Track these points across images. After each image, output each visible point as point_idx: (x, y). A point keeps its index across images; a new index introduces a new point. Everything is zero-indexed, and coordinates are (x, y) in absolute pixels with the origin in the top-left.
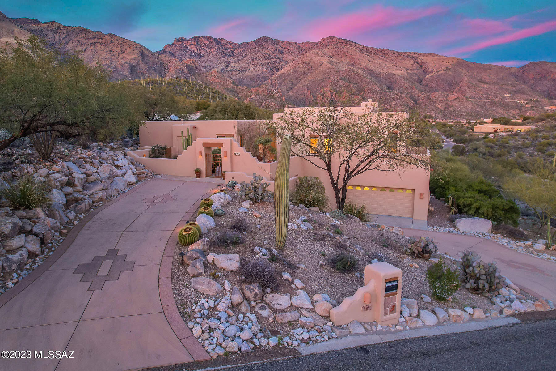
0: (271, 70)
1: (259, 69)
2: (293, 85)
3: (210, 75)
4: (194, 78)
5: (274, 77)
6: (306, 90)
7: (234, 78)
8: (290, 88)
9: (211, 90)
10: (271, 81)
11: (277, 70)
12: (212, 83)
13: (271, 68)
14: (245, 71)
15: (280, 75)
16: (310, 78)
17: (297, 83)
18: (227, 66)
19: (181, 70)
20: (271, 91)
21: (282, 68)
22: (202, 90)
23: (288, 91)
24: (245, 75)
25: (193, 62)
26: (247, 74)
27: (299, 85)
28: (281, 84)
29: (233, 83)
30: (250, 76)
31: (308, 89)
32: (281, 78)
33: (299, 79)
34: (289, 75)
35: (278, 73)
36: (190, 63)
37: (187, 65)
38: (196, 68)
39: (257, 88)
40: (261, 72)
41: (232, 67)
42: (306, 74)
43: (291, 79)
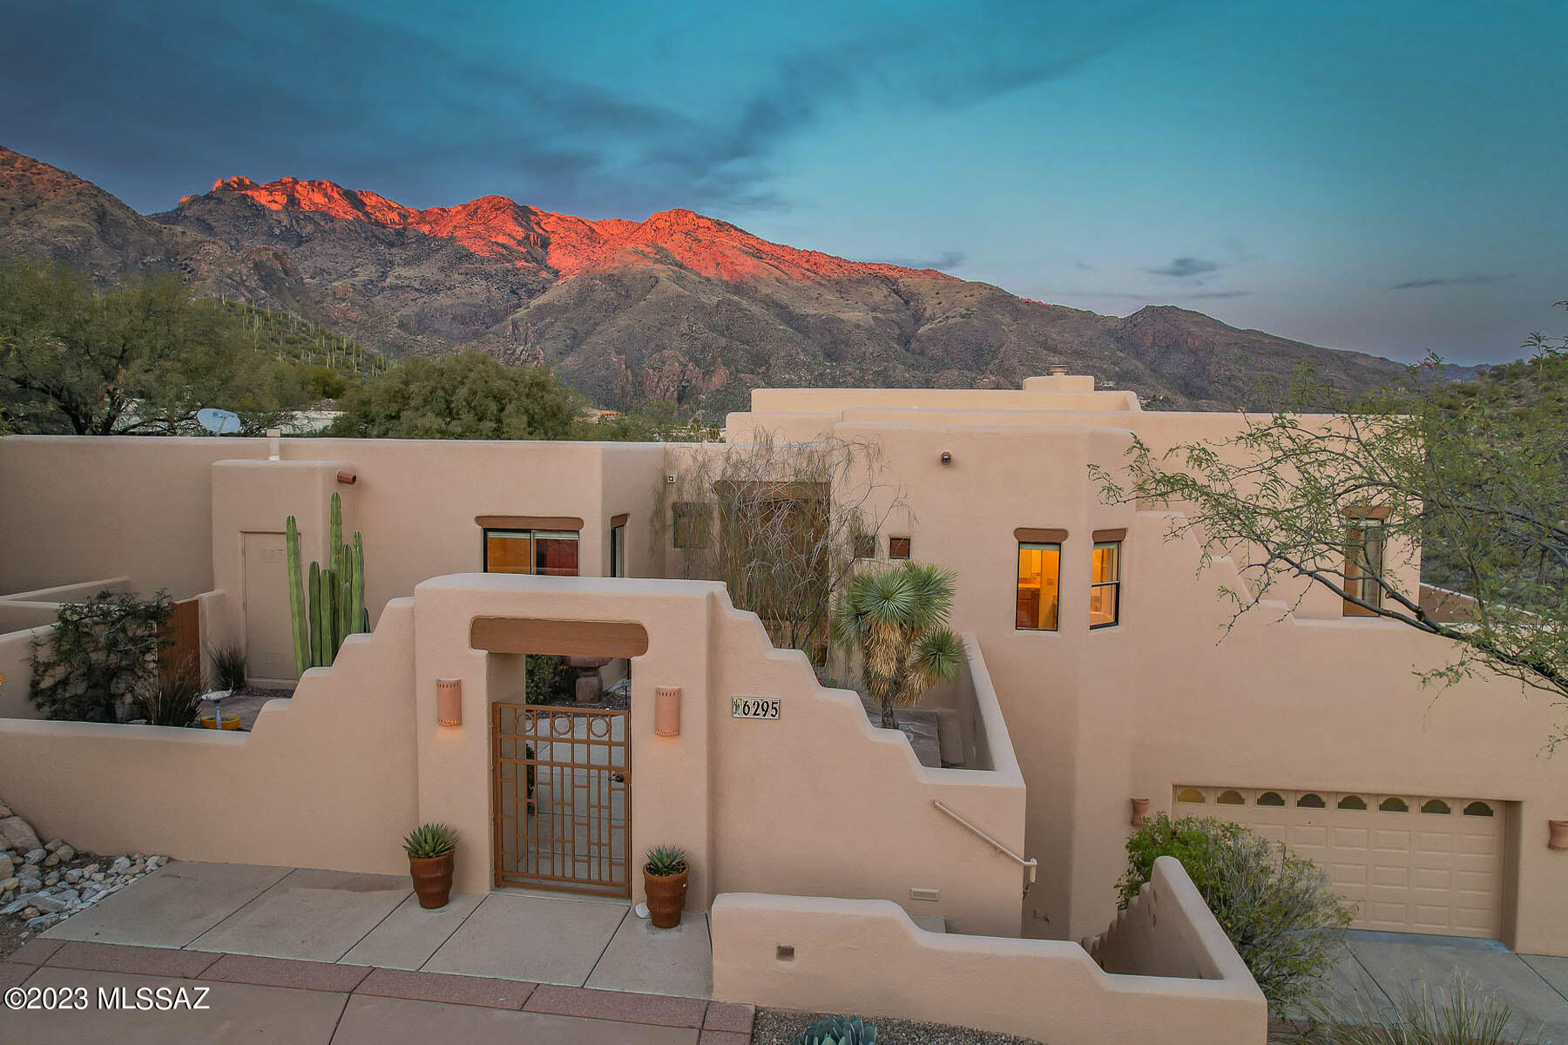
0: (513, 292)
1: (479, 286)
2: (576, 340)
3: (329, 299)
4: (277, 305)
5: (522, 312)
6: (613, 353)
7: (404, 311)
8: (567, 346)
9: (334, 343)
10: (515, 325)
11: (531, 294)
12: (335, 323)
13: (515, 287)
14: (437, 291)
15: (539, 308)
16: (622, 321)
17: (588, 333)
18: (384, 275)
19: (238, 279)
20: (513, 354)
21: (544, 290)
22: (305, 340)
23: (562, 354)
24: (436, 305)
25: (276, 255)
26: (443, 300)
27: (593, 339)
28: (540, 334)
29: (402, 326)
30: (452, 306)
31: (618, 353)
32: (542, 319)
33: (592, 321)
34: (565, 309)
35: (535, 303)
36: (266, 257)
37: (256, 264)
38: (286, 273)
39: (474, 343)
40: (483, 296)
41: (398, 277)
42: (612, 309)
43: (570, 320)
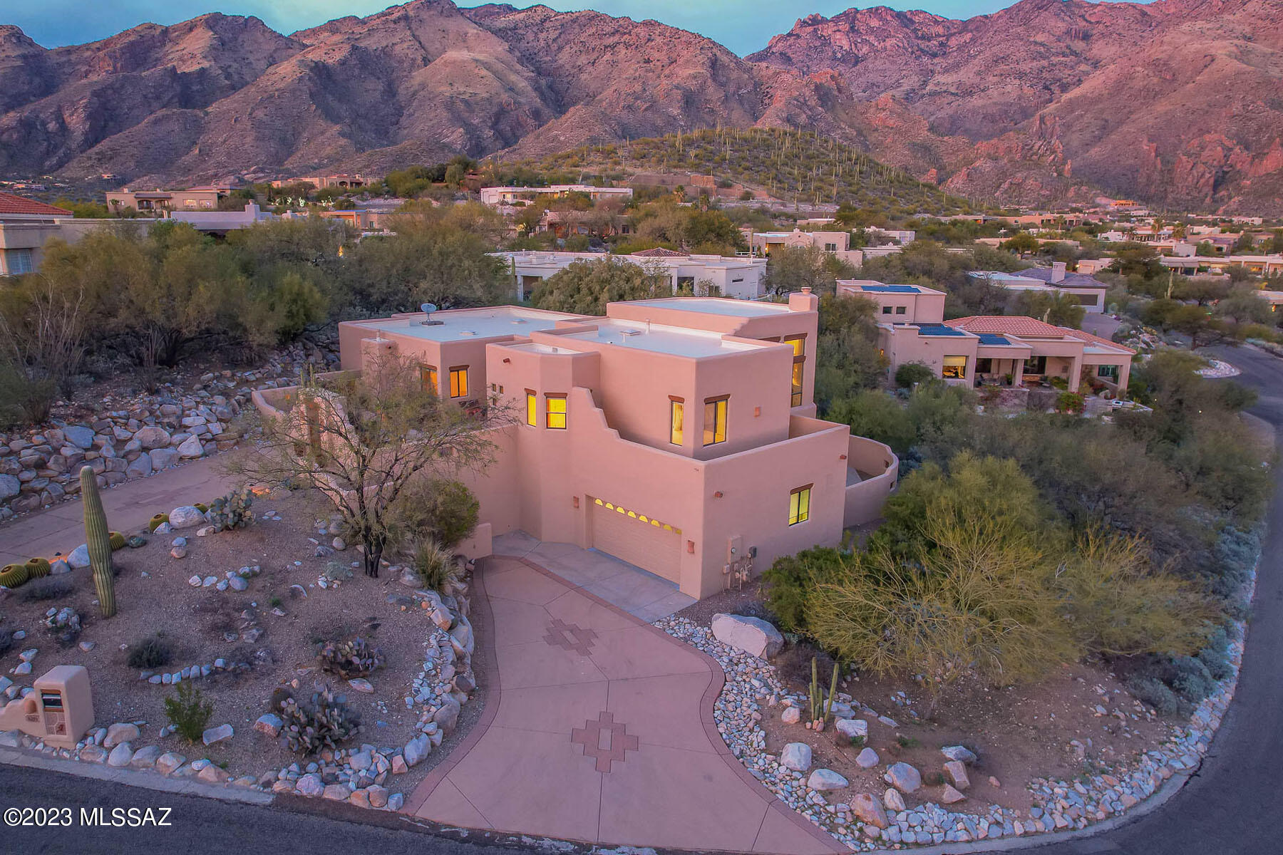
0: (1046, 88)
1: (1012, 87)
2: (1106, 129)
3: (872, 110)
4: (830, 119)
5: (1052, 107)
6: (1145, 141)
7: (939, 115)
8: (1095, 137)
10: (1042, 120)
11: (1064, 88)
12: (876, 130)
13: (1048, 83)
14: (971, 94)
15: (1070, 101)
16: (1161, 107)
17: (1121, 123)
18: (925, 83)
19: (802, 100)
20: (1031, 149)
21: (1080, 81)
23: (1087, 145)
24: (970, 106)
25: (832, 77)
26: (976, 102)
27: (1125, 128)
28: (1068, 126)
29: (931, 129)
30: (984, 106)
31: (1151, 140)
32: (1072, 111)
33: (1126, 111)
34: (1098, 100)
35: (1066, 97)
36: (825, 80)
37: (817, 86)
38: (840, 91)
39: (994, 141)
40: (1014, 95)
41: (938, 84)
42: (1151, 95)
43: (1102, 111)
